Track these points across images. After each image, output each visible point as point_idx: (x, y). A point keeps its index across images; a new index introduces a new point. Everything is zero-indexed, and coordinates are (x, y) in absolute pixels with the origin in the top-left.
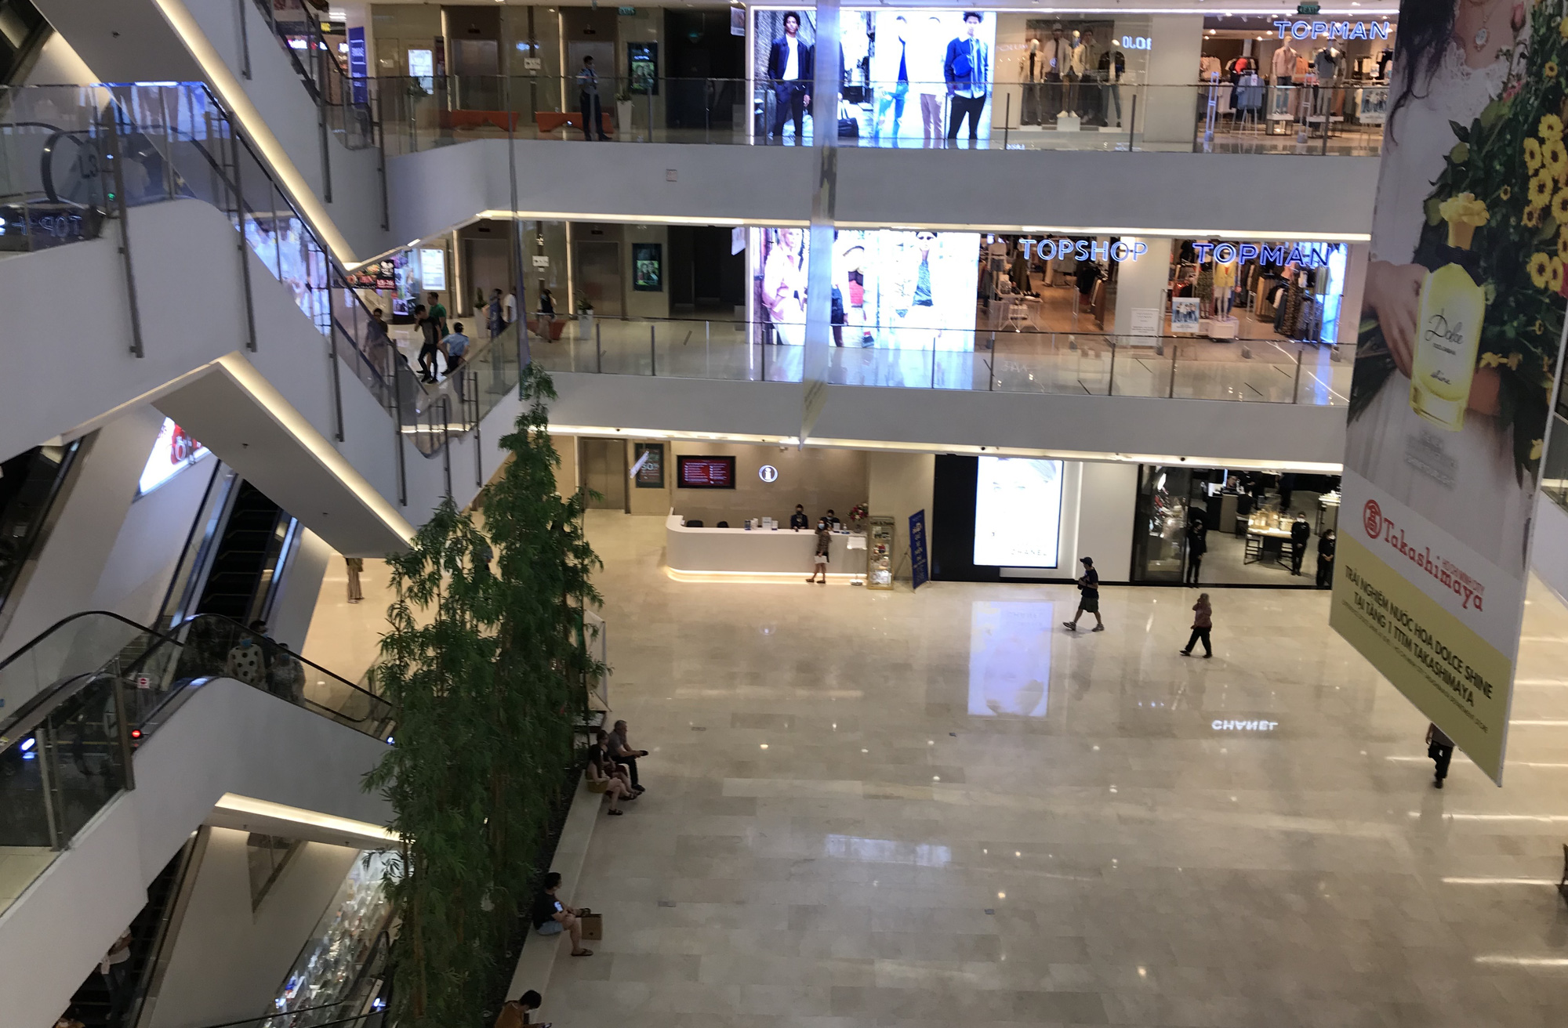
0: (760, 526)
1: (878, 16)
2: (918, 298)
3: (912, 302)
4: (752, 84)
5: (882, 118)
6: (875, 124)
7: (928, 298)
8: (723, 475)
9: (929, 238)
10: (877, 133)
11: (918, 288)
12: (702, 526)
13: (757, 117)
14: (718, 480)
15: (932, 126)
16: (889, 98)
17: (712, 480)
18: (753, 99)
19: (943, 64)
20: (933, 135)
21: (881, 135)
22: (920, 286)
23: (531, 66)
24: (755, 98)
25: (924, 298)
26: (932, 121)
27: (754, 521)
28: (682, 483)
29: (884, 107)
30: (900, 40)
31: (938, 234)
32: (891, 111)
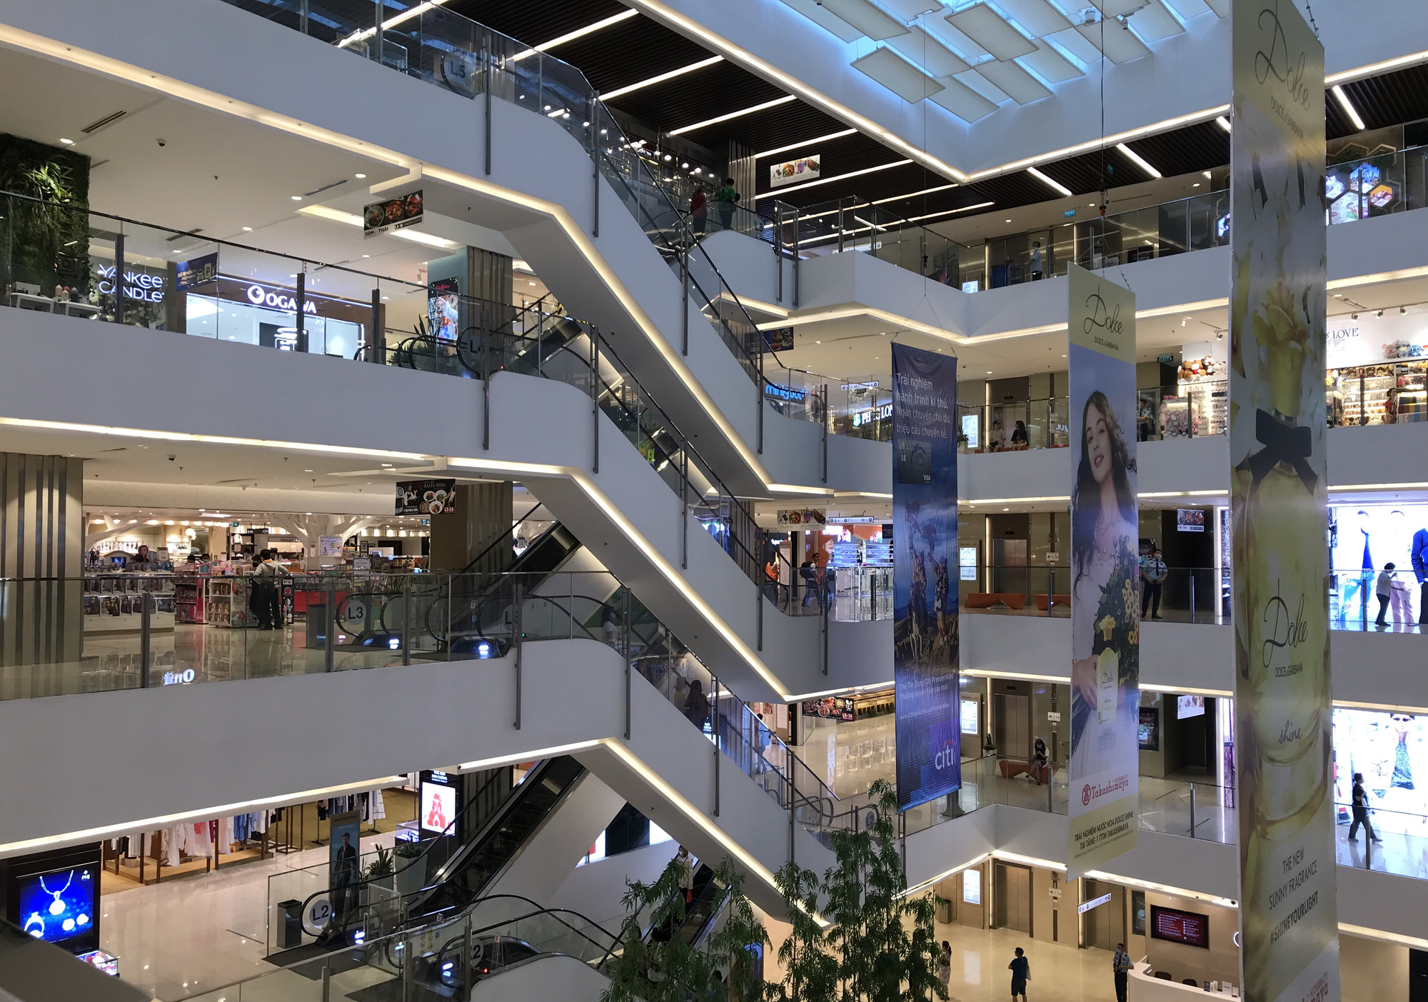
0: (1220, 990)
1: (1339, 510)
2: (1396, 779)
3: (1390, 784)
4: (1220, 572)
5: (1348, 603)
6: (1340, 607)
7: (1409, 781)
8: (1196, 932)
9: (1405, 720)
10: (1343, 616)
11: (1396, 768)
12: (1170, 980)
13: (1225, 600)
14: (1191, 937)
15: (1402, 611)
16: (1355, 584)
17: (1185, 935)
18: (1219, 586)
19: (1410, 553)
20: (1403, 620)
21: (1347, 618)
22: (1398, 767)
23: (1051, 559)
24: (1222, 584)
25: (1404, 780)
26: (1401, 606)
27: (1214, 984)
28: (1156, 934)
29: (1349, 593)
30: (1363, 532)
31: (1416, 717)
32: (1357, 597)
